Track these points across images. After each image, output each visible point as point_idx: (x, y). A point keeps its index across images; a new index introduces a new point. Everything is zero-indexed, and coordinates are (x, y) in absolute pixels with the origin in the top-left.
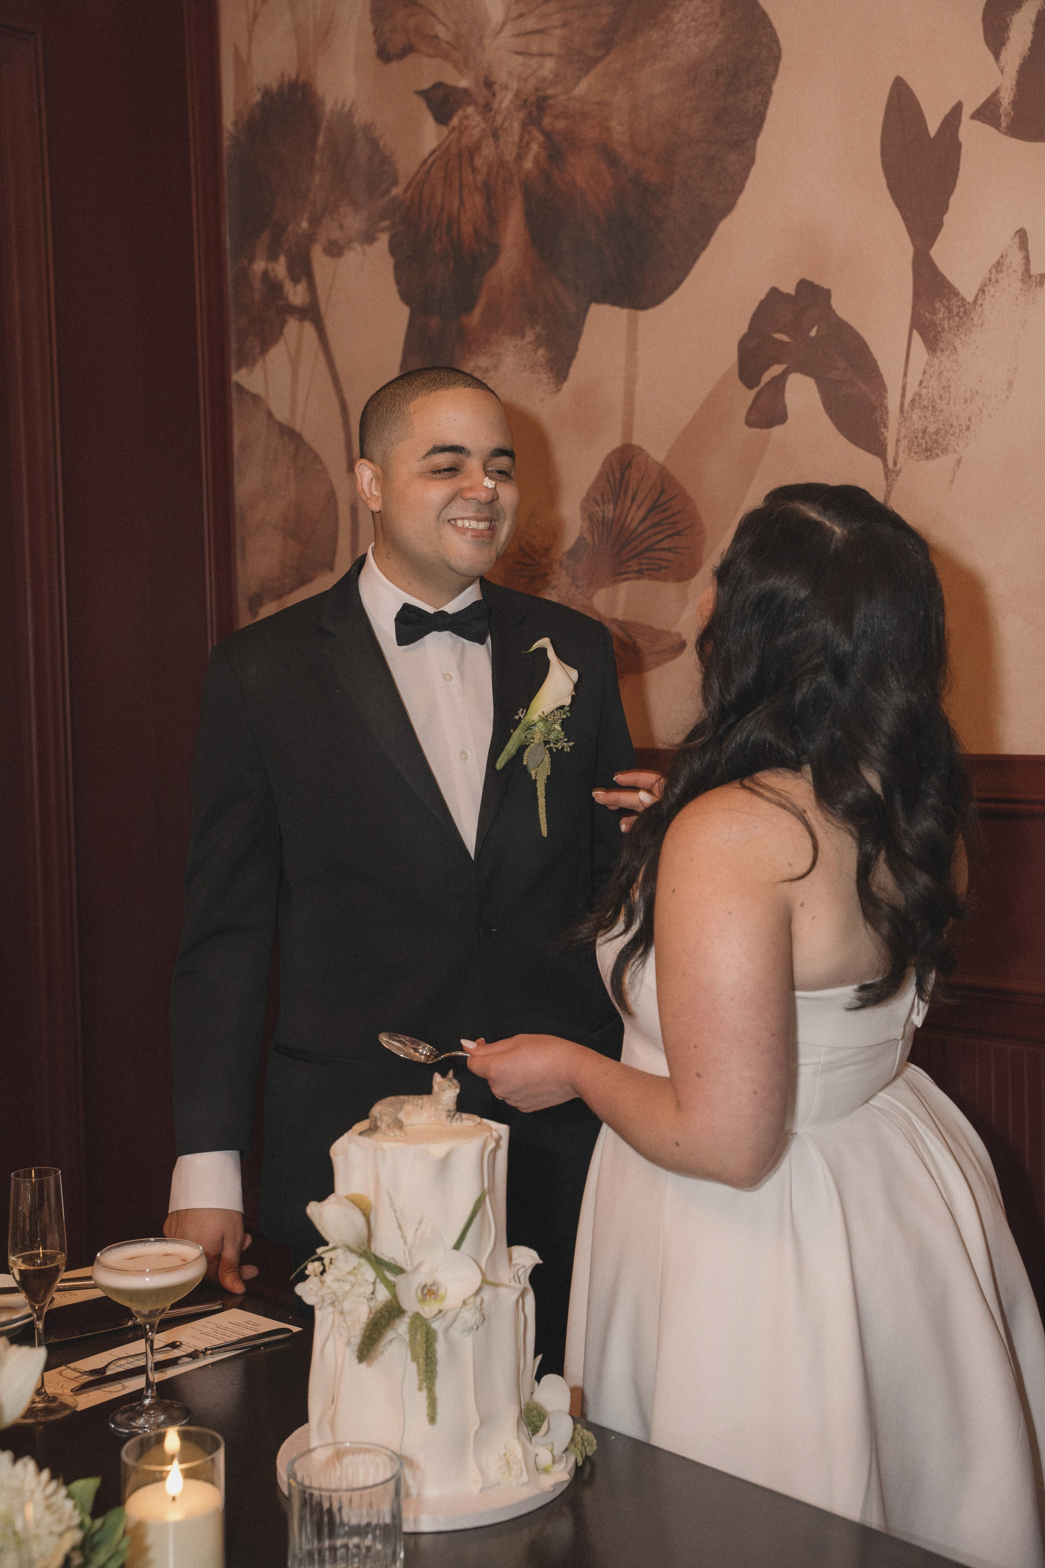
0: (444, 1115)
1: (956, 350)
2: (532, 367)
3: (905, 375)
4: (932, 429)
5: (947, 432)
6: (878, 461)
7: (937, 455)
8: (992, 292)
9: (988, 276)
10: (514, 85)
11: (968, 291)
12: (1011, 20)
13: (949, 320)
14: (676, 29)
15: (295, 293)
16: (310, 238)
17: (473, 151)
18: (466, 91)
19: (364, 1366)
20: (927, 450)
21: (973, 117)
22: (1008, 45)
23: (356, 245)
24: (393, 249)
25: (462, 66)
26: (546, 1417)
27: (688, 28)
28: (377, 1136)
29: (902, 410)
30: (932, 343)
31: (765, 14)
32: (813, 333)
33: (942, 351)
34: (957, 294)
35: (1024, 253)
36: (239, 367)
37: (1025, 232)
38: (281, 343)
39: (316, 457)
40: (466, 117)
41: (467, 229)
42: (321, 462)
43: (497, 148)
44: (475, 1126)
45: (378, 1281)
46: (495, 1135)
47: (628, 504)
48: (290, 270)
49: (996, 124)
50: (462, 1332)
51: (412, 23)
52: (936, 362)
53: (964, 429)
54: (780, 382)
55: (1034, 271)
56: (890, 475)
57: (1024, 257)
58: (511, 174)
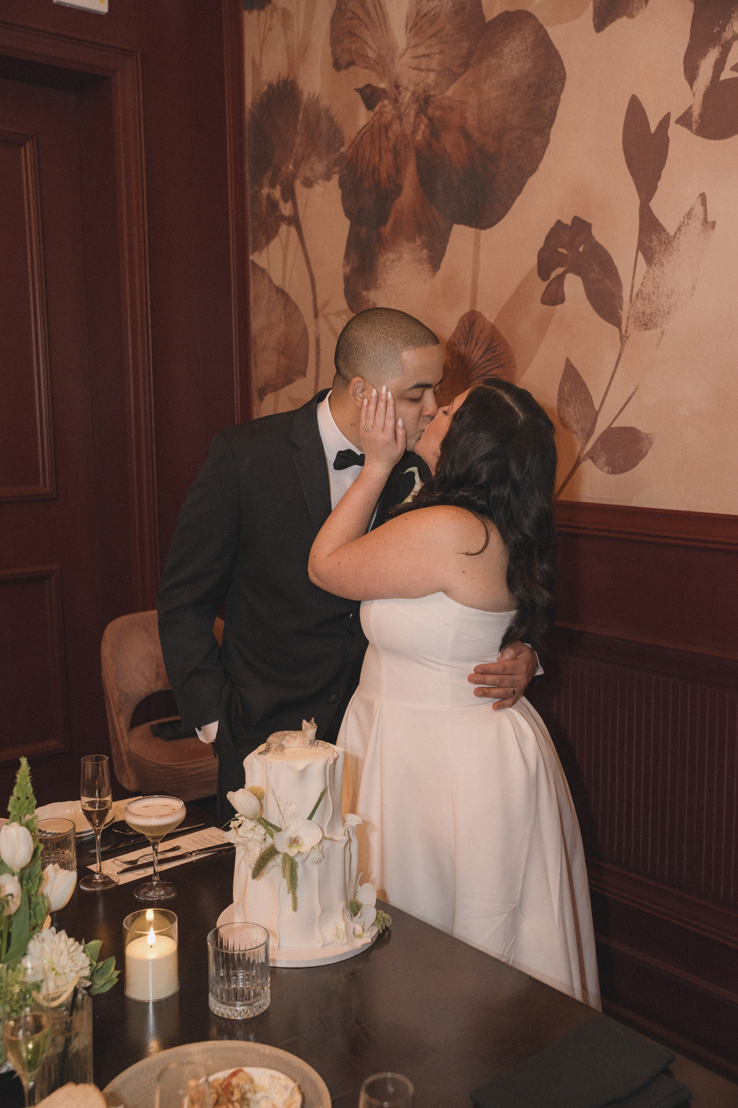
1: (663, 264)
2: (419, 261)
3: (633, 278)
4: (648, 312)
5: (657, 315)
6: (616, 329)
7: (651, 328)
8: (685, 231)
9: (683, 221)
10: (411, 88)
11: (671, 230)
12: (700, 63)
13: (660, 246)
14: (505, 58)
15: (285, 209)
16: (294, 175)
17: (387, 127)
18: (383, 90)
19: (255, 881)
20: (645, 325)
21: (677, 122)
22: (698, 79)
23: (320, 181)
24: (341, 185)
25: (382, 75)
26: (361, 907)
27: (512, 58)
29: (631, 300)
30: (649, 259)
31: (557, 52)
32: (581, 249)
33: (655, 265)
34: (664, 230)
35: (704, 208)
36: (253, 252)
37: (705, 195)
38: (277, 238)
39: (297, 307)
40: (384, 106)
41: (384, 175)
42: (299, 311)
43: (401, 125)
47: (473, 346)
48: (283, 193)
49: (690, 127)
50: (312, 864)
51: (353, 47)
52: (651, 271)
53: (666, 313)
54: (561, 278)
55: (710, 219)
56: (623, 338)
57: (704, 211)
58: (409, 142)
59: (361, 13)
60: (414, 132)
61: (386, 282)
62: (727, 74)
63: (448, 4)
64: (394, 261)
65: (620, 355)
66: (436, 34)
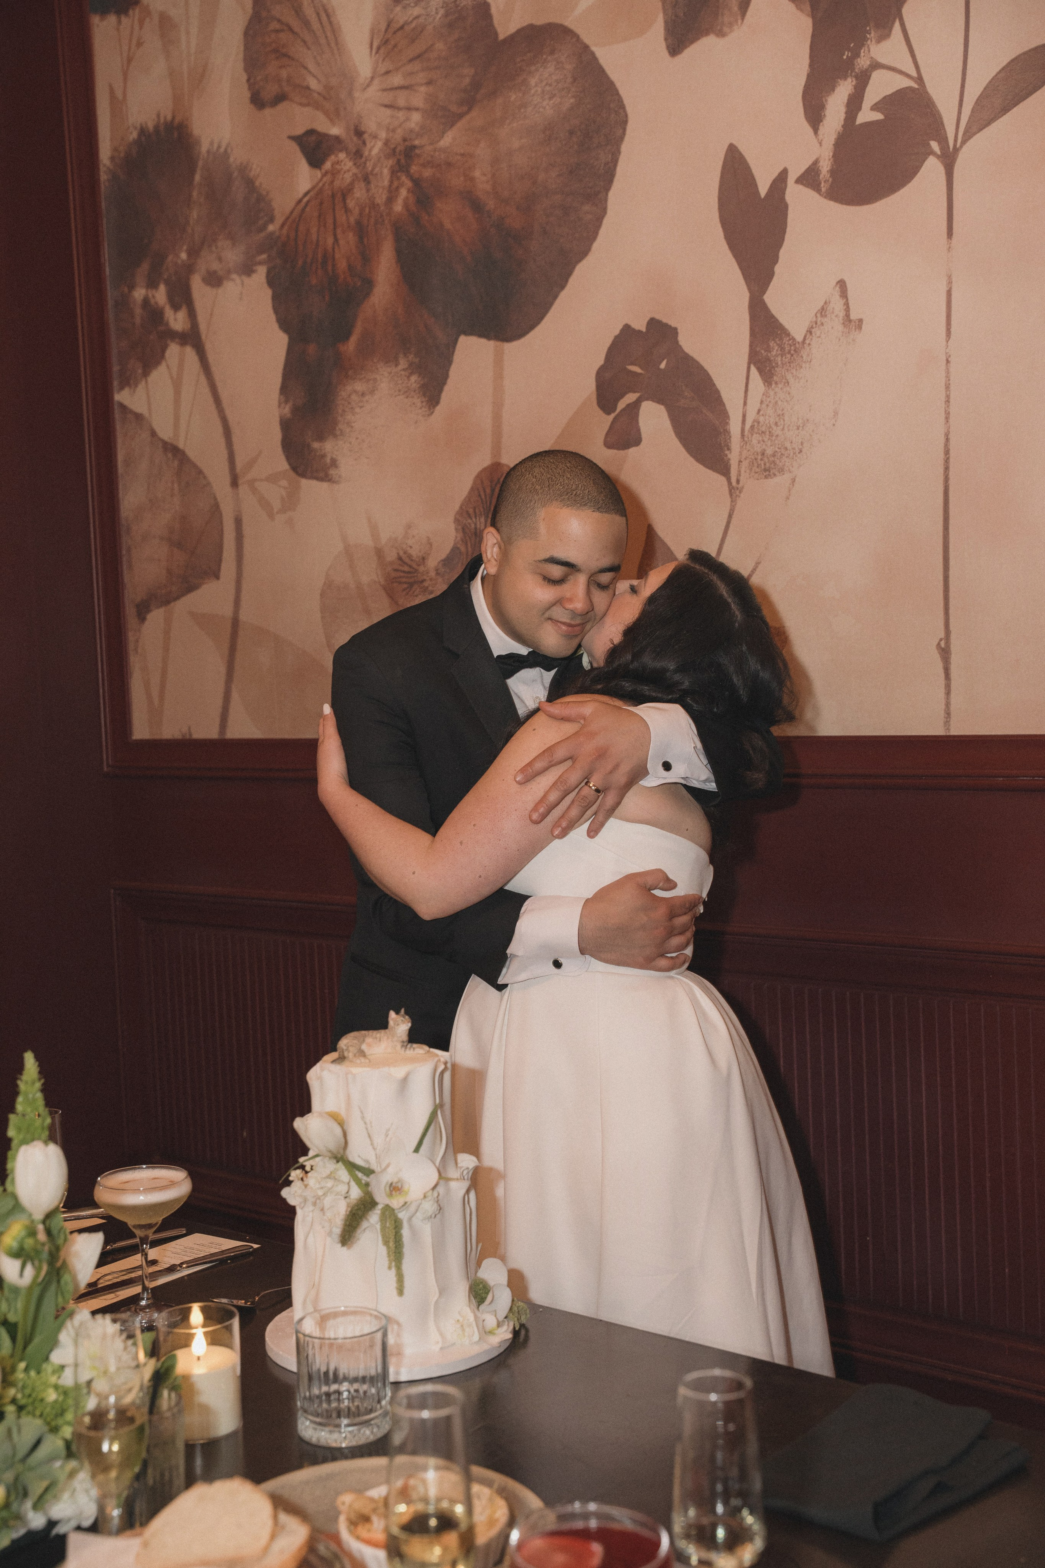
0: (399, 1046)
1: (788, 383)
2: (406, 392)
3: (745, 404)
4: (769, 452)
5: (782, 454)
6: (722, 479)
7: (775, 475)
8: (818, 334)
9: (814, 319)
10: (383, 135)
11: (797, 331)
12: (826, 101)
13: (782, 357)
14: (532, 92)
15: (175, 320)
16: (190, 269)
17: (346, 193)
18: (337, 138)
19: (345, 1248)
20: (765, 470)
21: (799, 181)
22: (825, 122)
23: (234, 276)
24: (271, 281)
25: (334, 115)
26: (489, 1291)
27: (543, 91)
28: (346, 1063)
29: (743, 435)
30: (768, 375)
31: (612, 83)
32: (663, 366)
33: (776, 383)
34: (788, 335)
35: (845, 300)
36: (121, 388)
37: (845, 283)
38: (164, 364)
39: (200, 472)
40: (339, 162)
41: (342, 265)
42: (205, 477)
43: (368, 190)
44: (425, 1053)
45: (352, 1180)
46: (442, 1060)
48: (171, 297)
49: (817, 189)
50: (422, 1220)
51: (284, 73)
52: (772, 393)
53: (797, 453)
54: (633, 409)
55: (853, 316)
56: (734, 491)
57: (844, 304)
58: (382, 216)
59: (295, 24)
60: (390, 200)
61: (352, 427)
62: (866, 115)
63: (437, 13)
64: (363, 395)
65: (730, 516)
66: (419, 56)
